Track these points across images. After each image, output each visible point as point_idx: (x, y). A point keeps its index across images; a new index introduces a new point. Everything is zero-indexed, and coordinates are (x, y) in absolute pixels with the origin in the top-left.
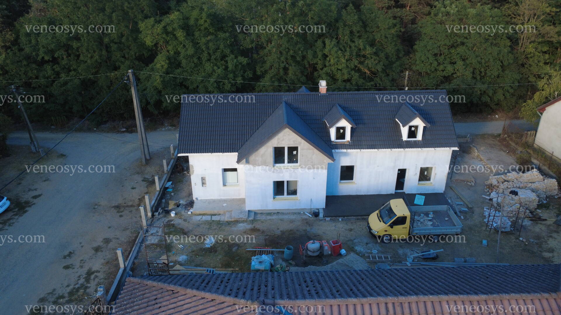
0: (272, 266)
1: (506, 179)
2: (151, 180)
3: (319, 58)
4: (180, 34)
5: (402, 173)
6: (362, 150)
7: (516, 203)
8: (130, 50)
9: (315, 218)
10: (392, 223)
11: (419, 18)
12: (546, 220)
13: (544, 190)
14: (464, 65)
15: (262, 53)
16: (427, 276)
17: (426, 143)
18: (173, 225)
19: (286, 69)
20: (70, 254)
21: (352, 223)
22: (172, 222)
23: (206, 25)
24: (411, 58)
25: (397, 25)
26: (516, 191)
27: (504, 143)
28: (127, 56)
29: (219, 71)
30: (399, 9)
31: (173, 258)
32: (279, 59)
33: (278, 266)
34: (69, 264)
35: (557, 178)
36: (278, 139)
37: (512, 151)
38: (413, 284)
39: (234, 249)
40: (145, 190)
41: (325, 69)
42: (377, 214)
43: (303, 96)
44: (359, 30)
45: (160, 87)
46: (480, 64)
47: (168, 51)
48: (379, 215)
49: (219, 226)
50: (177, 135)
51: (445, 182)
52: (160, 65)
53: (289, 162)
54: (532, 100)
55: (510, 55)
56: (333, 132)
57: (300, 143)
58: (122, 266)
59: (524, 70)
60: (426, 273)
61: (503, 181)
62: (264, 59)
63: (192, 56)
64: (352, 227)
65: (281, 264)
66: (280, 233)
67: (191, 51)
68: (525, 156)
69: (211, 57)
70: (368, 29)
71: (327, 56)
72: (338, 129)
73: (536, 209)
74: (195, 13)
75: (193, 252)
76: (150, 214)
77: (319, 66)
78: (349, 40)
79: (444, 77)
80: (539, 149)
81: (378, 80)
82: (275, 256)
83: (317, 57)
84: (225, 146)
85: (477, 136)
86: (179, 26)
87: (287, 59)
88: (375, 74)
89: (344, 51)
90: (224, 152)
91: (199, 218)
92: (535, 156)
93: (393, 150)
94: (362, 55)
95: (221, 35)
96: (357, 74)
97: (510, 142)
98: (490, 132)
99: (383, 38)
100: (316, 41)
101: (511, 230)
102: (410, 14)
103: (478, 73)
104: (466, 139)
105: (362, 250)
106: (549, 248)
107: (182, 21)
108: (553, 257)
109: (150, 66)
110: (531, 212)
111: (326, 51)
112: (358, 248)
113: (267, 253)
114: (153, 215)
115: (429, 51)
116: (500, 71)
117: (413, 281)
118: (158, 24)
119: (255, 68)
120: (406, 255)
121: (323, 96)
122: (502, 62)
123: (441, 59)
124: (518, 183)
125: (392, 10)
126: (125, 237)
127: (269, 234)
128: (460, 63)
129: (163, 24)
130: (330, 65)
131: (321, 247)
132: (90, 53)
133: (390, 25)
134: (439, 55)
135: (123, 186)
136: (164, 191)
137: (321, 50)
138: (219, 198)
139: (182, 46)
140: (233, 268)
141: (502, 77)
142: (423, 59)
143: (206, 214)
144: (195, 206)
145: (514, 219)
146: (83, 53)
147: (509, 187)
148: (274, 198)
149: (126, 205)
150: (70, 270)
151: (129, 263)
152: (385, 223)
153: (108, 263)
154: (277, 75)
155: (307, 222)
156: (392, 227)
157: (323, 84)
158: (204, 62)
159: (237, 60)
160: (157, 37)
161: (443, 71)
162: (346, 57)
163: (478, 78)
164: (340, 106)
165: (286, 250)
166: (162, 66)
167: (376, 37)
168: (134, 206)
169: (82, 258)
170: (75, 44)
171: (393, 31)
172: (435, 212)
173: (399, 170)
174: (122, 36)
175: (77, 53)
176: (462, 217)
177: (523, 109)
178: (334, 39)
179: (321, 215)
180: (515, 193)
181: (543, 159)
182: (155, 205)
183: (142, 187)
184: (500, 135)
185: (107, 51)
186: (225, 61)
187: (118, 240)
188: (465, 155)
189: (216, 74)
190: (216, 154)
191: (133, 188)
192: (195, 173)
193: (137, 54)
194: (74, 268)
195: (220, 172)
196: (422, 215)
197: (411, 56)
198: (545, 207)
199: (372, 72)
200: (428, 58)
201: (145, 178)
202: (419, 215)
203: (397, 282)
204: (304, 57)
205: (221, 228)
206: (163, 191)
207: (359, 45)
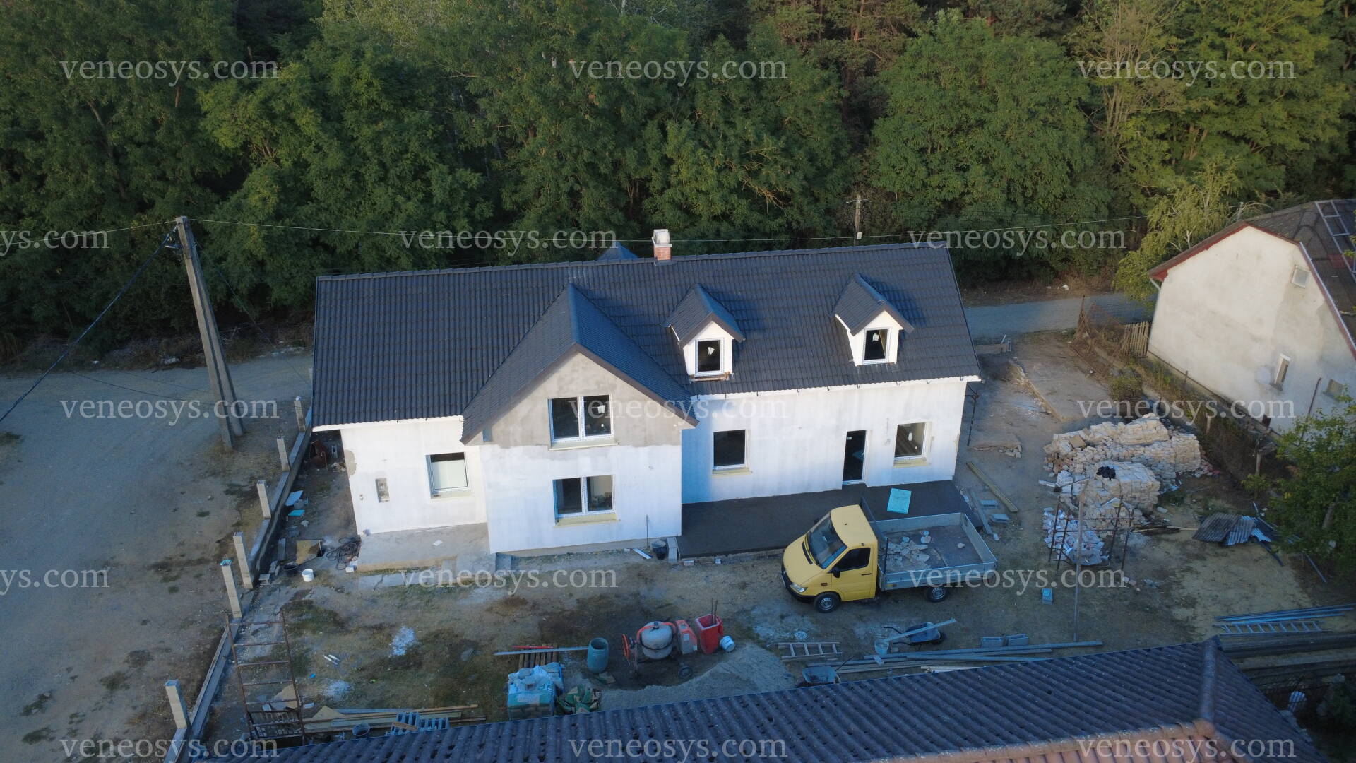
0: (559, 692)
1: (1089, 439)
2: (247, 489)
3: (653, 165)
4: (307, 120)
5: (856, 442)
6: (762, 393)
7: (1113, 496)
8: (179, 160)
9: (659, 562)
10: (837, 565)
11: (883, 60)
12: (1178, 530)
13: (1172, 461)
14: (987, 173)
15: (513, 156)
16: (917, 697)
17: (906, 370)
18: (310, 605)
19: (574, 195)
20: (42, 702)
21: (745, 568)
22: (307, 597)
23: (373, 94)
24: (867, 158)
25: (832, 81)
26: (1111, 467)
27: (1084, 351)
28: (170, 175)
29: (411, 206)
30: (834, 42)
31: (312, 691)
32: (556, 170)
33: (574, 691)
34: (39, 727)
35: (1198, 430)
36: (560, 379)
37: (1100, 371)
38: (885, 724)
39: (465, 655)
40: (234, 517)
41: (669, 192)
42: (803, 544)
43: (615, 267)
44: (744, 95)
45: (261, 252)
46: (1021, 169)
47: (278, 161)
48: (807, 548)
49: (426, 597)
50: (311, 370)
51: (955, 455)
52: (257, 197)
53: (589, 432)
54: (1139, 251)
55: (1086, 146)
56: (690, 354)
57: (613, 387)
58: (181, 723)
59: (1118, 180)
60: (915, 691)
61: (1083, 444)
62: (519, 171)
63: (341, 171)
64: (747, 579)
65: (580, 685)
66: (575, 604)
67: (335, 159)
68: (1129, 381)
69: (387, 171)
70: (764, 94)
71: (671, 162)
72: (703, 346)
73: (1156, 506)
74: (341, 67)
75: (363, 669)
76: (248, 581)
77: (655, 186)
78: (721, 120)
79: (944, 201)
80: (1159, 365)
81: (792, 213)
82: (566, 664)
83: (649, 163)
84: (431, 401)
85: (1022, 336)
86: (303, 97)
87: (575, 170)
88: (786, 198)
89: (710, 148)
90: (428, 416)
91: (374, 580)
92: (1151, 380)
93: (834, 388)
94: (754, 157)
95: (413, 117)
96: (744, 202)
97: (1096, 349)
98: (1051, 327)
99: (801, 113)
100: (644, 125)
101: (1103, 560)
102: (860, 52)
103: (1020, 190)
104: (998, 346)
105: (772, 633)
106: (1186, 597)
107: (308, 84)
108: (1194, 618)
109: (234, 199)
110: (1146, 515)
111: (669, 150)
112: (762, 630)
113: (545, 659)
114: (256, 583)
115: (905, 142)
116: (1067, 186)
117: (885, 718)
118: (248, 94)
119: (500, 193)
120: (872, 639)
121: (664, 267)
122: (1070, 165)
123: (934, 160)
124: (1115, 449)
125: (818, 45)
126: (184, 644)
127: (549, 609)
128: (977, 171)
129: (260, 93)
130: (681, 183)
131: (675, 635)
132: (72, 171)
133: (816, 83)
134: (929, 151)
135: (175, 510)
136: (283, 516)
137: (658, 148)
138: (424, 527)
139: (312, 146)
140: (464, 703)
141: (1071, 197)
142: (893, 161)
143: (392, 570)
144: (362, 552)
145: (1109, 533)
146: (53, 172)
147: (1097, 457)
148: (557, 520)
149: (184, 559)
150: (44, 742)
151: (199, 713)
152: (821, 566)
153: (143, 716)
154: (553, 209)
155: (639, 573)
156: (837, 575)
157: (662, 238)
158: (370, 185)
159: (454, 178)
160: (246, 127)
161: (940, 187)
162: (717, 163)
163: (1020, 201)
164: (704, 289)
165: (590, 649)
166: (264, 200)
167: (784, 113)
168: (207, 561)
169: (72, 711)
170: (30, 151)
171: (822, 97)
172: (933, 531)
173: (849, 434)
174: (156, 124)
175: (38, 173)
176: (996, 536)
177: (1119, 272)
178: (687, 122)
179: (673, 554)
180: (1108, 473)
181: (1168, 387)
182: (262, 554)
183: (225, 511)
184: (1074, 332)
185: (117, 163)
186: (423, 181)
187: (168, 655)
188: (998, 383)
189: (403, 215)
190: (410, 421)
191: (202, 514)
192: (359, 469)
193: (198, 170)
194: (52, 739)
195: (423, 464)
196: (906, 539)
197: (867, 153)
198: (1176, 500)
199: (779, 196)
200: (906, 159)
201: (231, 485)
202: (900, 541)
203: (847, 721)
204: (617, 165)
205: (430, 604)
206: (280, 516)
207: (745, 131)
